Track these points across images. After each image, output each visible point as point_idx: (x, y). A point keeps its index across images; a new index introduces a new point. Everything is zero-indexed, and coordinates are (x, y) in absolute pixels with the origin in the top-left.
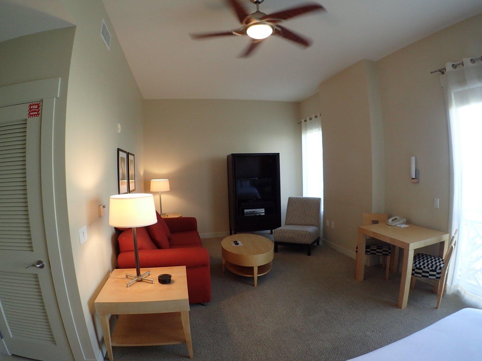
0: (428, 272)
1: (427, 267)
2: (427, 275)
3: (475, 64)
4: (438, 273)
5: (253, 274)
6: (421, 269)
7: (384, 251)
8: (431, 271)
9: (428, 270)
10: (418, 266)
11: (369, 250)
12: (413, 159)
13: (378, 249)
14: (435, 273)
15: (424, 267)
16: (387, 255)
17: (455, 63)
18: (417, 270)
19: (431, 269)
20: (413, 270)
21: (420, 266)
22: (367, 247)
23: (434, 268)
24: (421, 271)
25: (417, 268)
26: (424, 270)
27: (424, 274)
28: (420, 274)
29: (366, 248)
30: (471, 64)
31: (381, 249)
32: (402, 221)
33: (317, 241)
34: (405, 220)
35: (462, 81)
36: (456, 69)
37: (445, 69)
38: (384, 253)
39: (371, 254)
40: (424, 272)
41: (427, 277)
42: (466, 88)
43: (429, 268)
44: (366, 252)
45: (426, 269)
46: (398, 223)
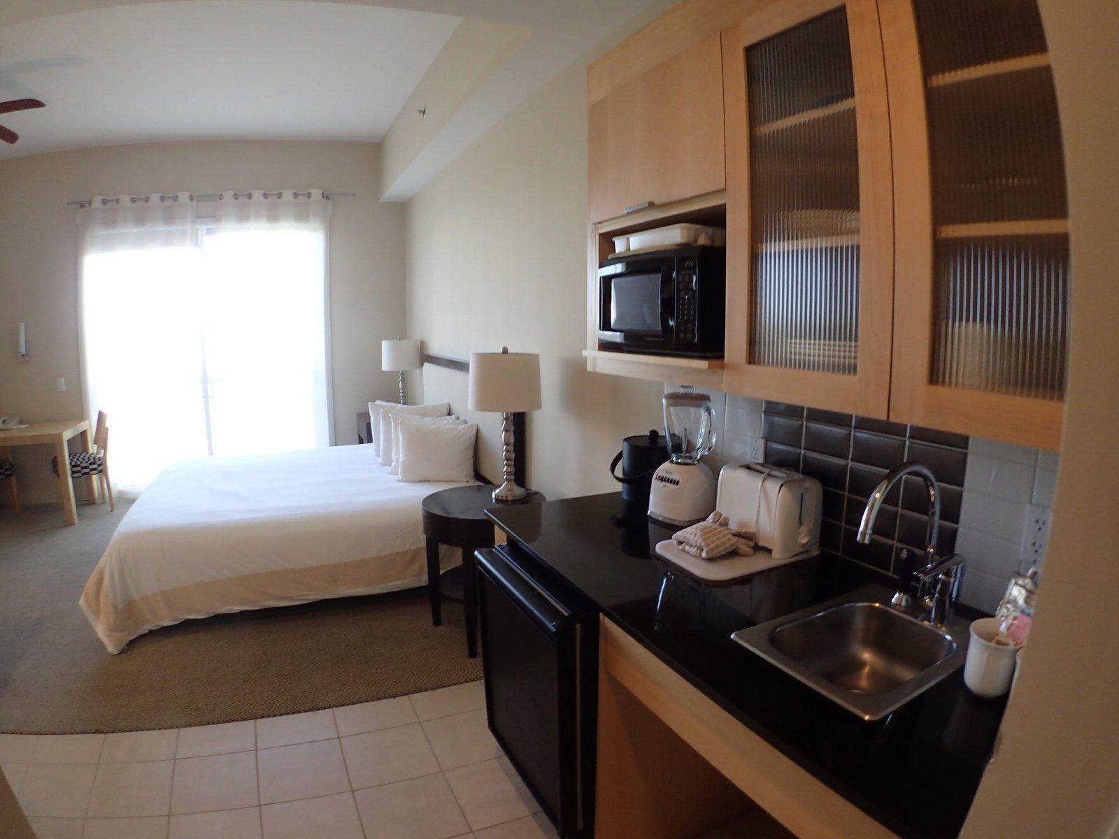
0: (87, 467)
1: (84, 462)
2: (87, 470)
3: (138, 204)
4: (100, 465)
6: (78, 466)
8: (91, 464)
9: (87, 465)
10: (73, 463)
12: (22, 326)
14: (95, 466)
15: (81, 462)
16: (11, 475)
17: (107, 198)
18: (75, 469)
19: (89, 462)
21: (76, 462)
23: (93, 460)
24: (79, 468)
26: (82, 465)
27: (83, 471)
28: (79, 471)
34: (16, 420)
38: (6, 473)
40: (82, 468)
43: (87, 462)
45: (84, 465)
46: (13, 424)
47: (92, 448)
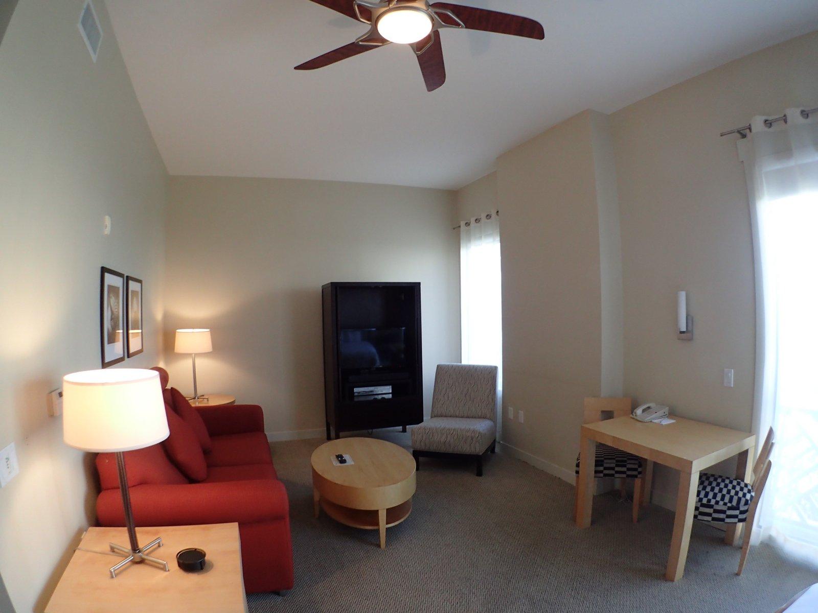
0: (724, 512)
1: (721, 503)
2: (722, 516)
3: (809, 121)
4: (742, 512)
5: (377, 524)
6: (711, 507)
7: (629, 469)
8: (730, 508)
9: (724, 508)
10: (705, 501)
11: (601, 468)
12: (682, 296)
13: (617, 466)
14: (737, 512)
15: (717, 503)
16: (636, 476)
17: (770, 118)
18: (702, 509)
19: (729, 505)
20: (697, 509)
21: (709, 501)
22: (598, 463)
23: (734, 503)
24: (710, 511)
25: (703, 505)
26: (716, 507)
27: (716, 515)
28: (709, 515)
29: (596, 466)
30: (801, 120)
31: (625, 466)
32: (661, 413)
33: (492, 448)
34: (666, 410)
35: (784, 151)
36: (771, 130)
37: (750, 129)
38: (629, 473)
39: (605, 475)
40: (716, 511)
41: (723, 520)
42: (792, 163)
43: (725, 504)
44: (596, 472)
45: (720, 506)
46: (654, 416)
47: (749, 478)
